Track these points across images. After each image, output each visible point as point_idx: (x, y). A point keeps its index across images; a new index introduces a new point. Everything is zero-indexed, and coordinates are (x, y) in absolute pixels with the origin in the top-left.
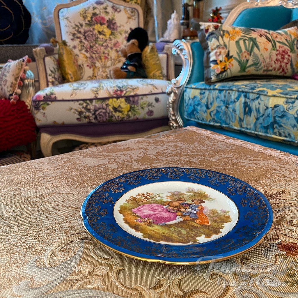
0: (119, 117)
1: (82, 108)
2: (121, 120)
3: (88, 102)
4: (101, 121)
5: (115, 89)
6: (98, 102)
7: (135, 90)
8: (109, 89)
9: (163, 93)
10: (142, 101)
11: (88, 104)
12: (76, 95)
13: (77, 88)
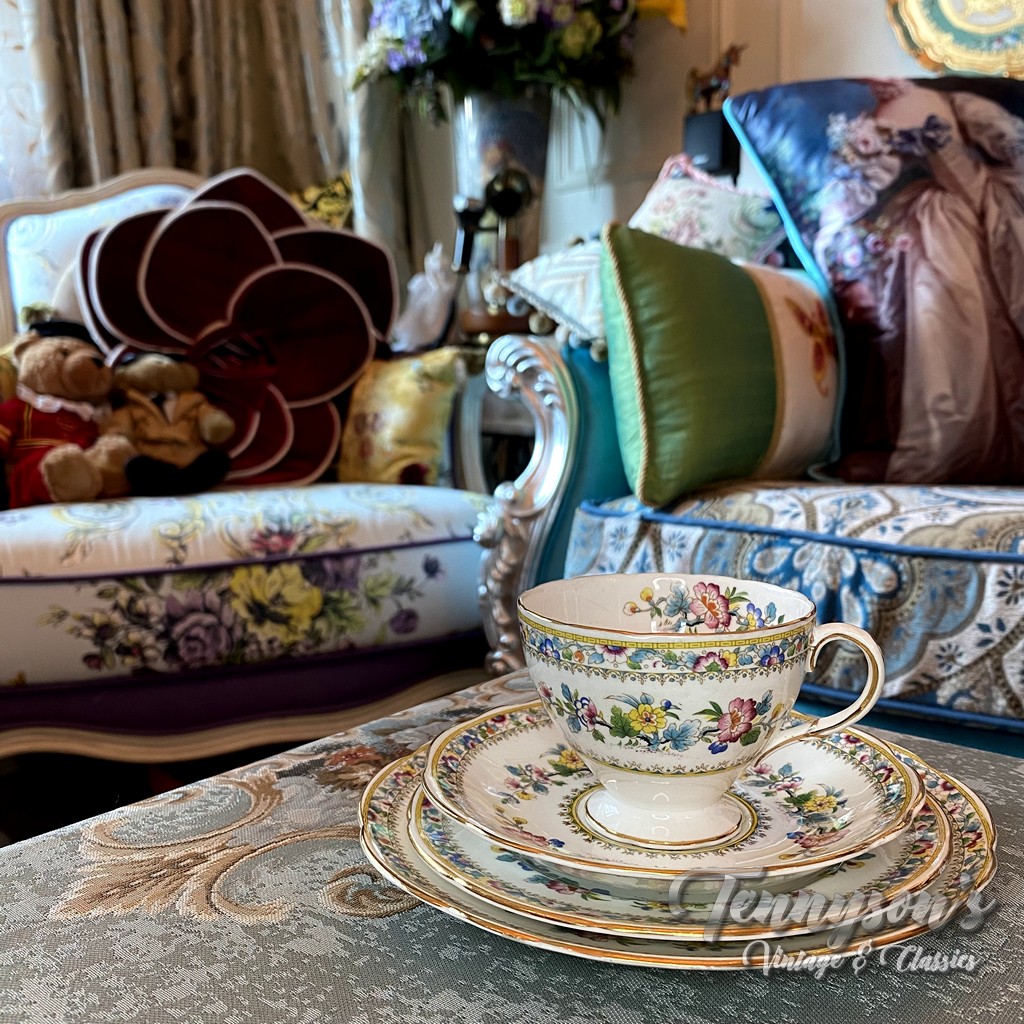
0: (276, 644)
1: (109, 613)
2: (281, 657)
3: (142, 583)
4: (198, 665)
5: (261, 526)
6: (183, 580)
7: (343, 530)
8: (231, 528)
9: (455, 540)
10: (374, 572)
11: (140, 592)
12: (84, 553)
13: (90, 525)
